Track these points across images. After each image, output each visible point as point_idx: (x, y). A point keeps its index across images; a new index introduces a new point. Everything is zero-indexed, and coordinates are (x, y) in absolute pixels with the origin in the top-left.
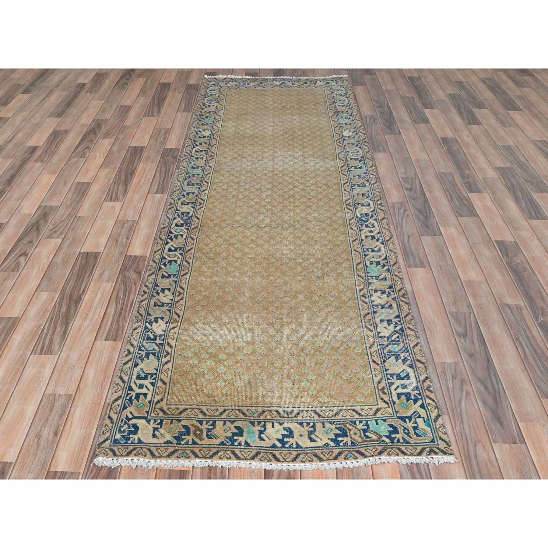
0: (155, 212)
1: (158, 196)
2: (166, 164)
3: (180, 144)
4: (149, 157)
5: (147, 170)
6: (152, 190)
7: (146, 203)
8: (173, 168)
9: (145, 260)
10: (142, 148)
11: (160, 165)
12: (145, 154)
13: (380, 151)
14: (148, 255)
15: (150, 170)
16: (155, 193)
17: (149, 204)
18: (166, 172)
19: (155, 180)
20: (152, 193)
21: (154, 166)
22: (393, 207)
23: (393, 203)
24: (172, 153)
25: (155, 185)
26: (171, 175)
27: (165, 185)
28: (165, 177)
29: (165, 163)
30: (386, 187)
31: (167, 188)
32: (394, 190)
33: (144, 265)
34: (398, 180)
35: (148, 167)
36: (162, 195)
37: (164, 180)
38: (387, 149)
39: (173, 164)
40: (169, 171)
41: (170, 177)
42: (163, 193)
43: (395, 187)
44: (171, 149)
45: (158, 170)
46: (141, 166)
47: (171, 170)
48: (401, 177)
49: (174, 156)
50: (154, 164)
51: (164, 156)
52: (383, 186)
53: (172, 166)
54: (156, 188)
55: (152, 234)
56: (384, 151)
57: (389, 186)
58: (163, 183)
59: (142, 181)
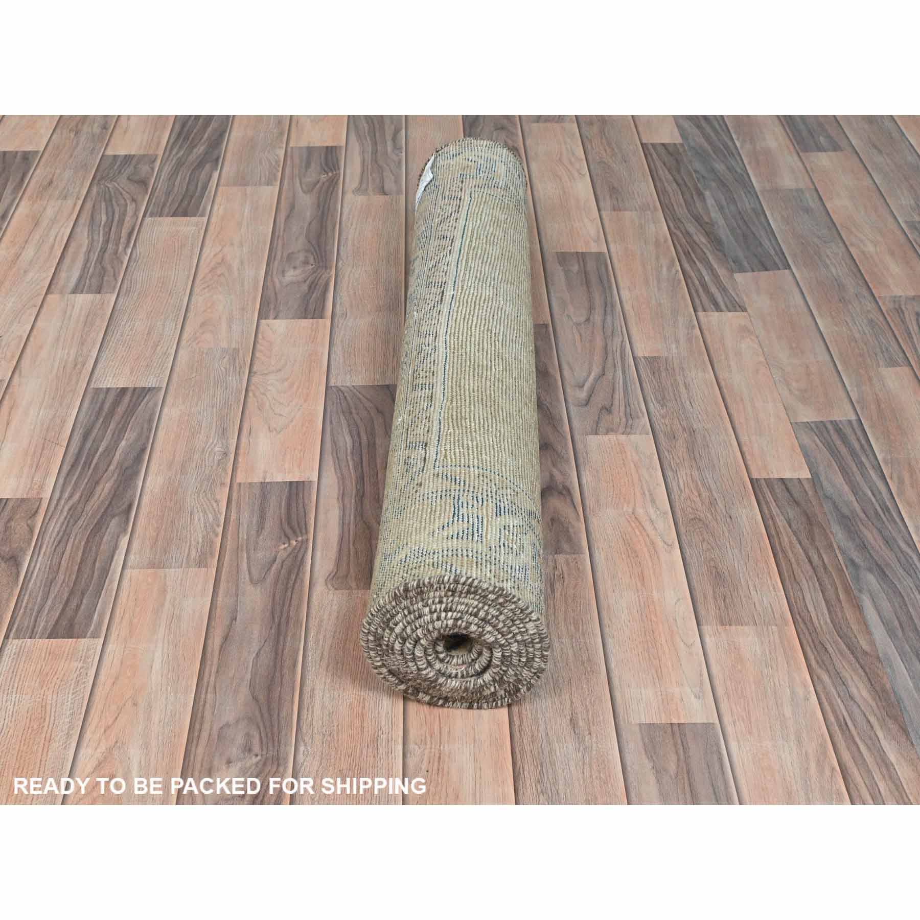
0: (73, 352)
1: (83, 299)
2: (109, 202)
3: (159, 143)
4: (51, 182)
5: (45, 223)
6: (61, 282)
7: (39, 323)
8: (135, 214)
9: (36, 512)
10: (27, 158)
11: (89, 205)
12: (37, 175)
13: (820, 149)
14: (47, 495)
15: (54, 221)
16: (74, 292)
17: (50, 325)
18: (110, 225)
19: (71, 250)
20: (62, 293)
21: (71, 206)
22: (899, 311)
23: (895, 300)
24: (129, 170)
25: (73, 261)
26: (130, 234)
27: (109, 267)
28: (107, 241)
29: (108, 199)
30: (863, 252)
31: (115, 277)
32: (888, 259)
33: (31, 530)
34: (899, 233)
35: (50, 212)
36: (98, 296)
37: (104, 250)
38: (843, 143)
39: (134, 200)
40: (121, 222)
41: (123, 240)
42: (99, 291)
43: (892, 253)
44: (128, 159)
45: (82, 221)
46: (23, 210)
47: (127, 219)
48: (906, 222)
49: (137, 178)
50: (70, 202)
51: (102, 178)
52: (852, 250)
53: (130, 209)
54: (76, 274)
55: (64, 422)
56: (836, 148)
57: (870, 248)
58: (100, 260)
59: (29, 253)
